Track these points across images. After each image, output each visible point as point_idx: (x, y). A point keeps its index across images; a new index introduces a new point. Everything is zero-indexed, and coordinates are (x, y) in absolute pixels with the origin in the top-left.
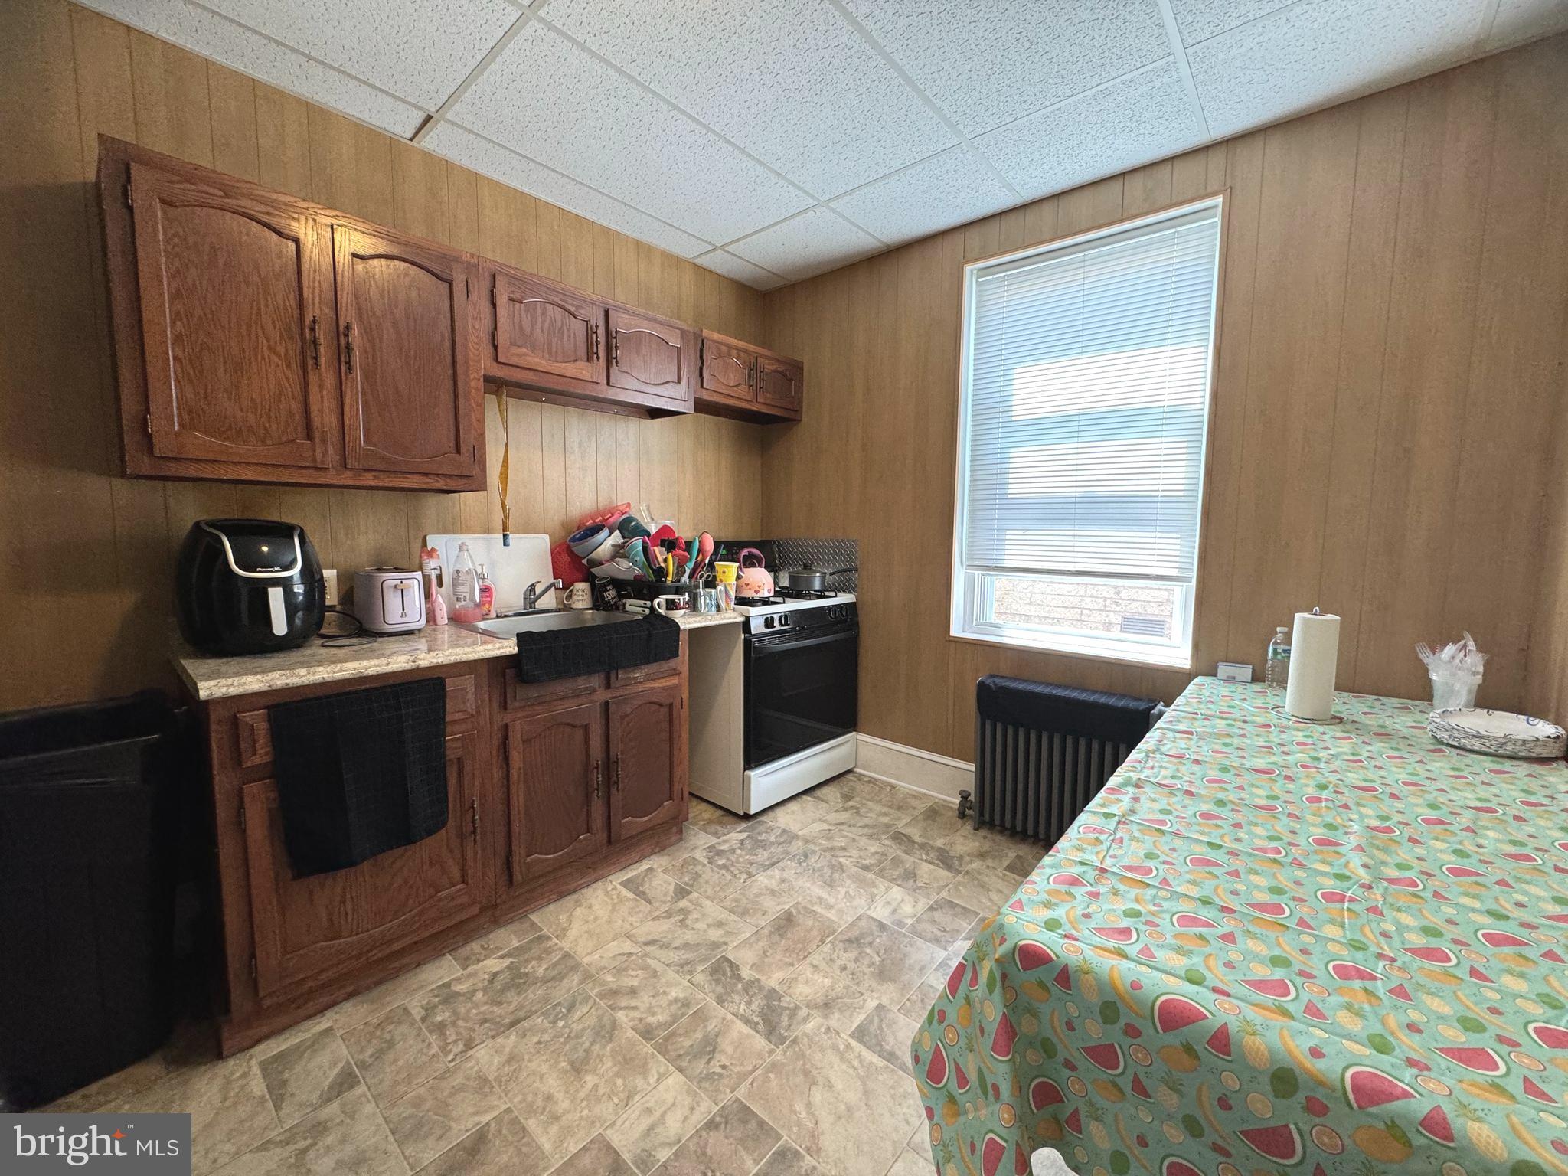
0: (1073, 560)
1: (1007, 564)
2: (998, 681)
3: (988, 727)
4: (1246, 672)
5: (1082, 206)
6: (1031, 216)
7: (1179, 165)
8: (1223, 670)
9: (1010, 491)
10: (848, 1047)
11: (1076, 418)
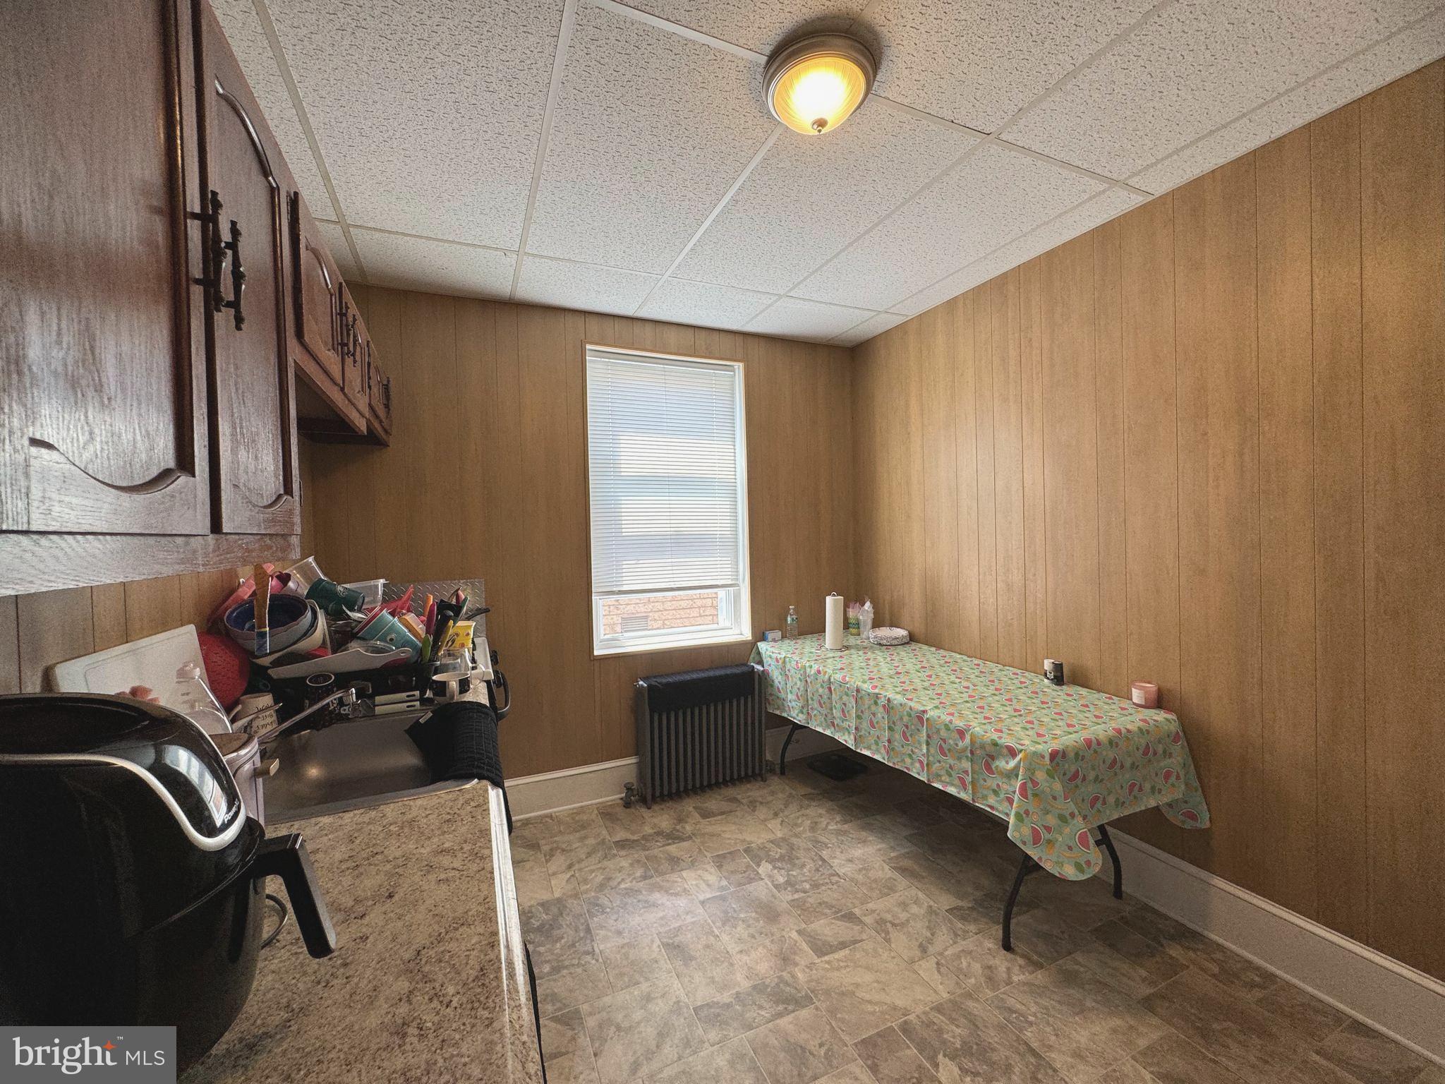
0: (672, 580)
1: (625, 588)
2: (659, 680)
3: (656, 718)
4: (778, 634)
5: (672, 336)
6: (637, 328)
7: (722, 335)
8: (770, 635)
9: (623, 530)
10: (828, 962)
11: (667, 479)
